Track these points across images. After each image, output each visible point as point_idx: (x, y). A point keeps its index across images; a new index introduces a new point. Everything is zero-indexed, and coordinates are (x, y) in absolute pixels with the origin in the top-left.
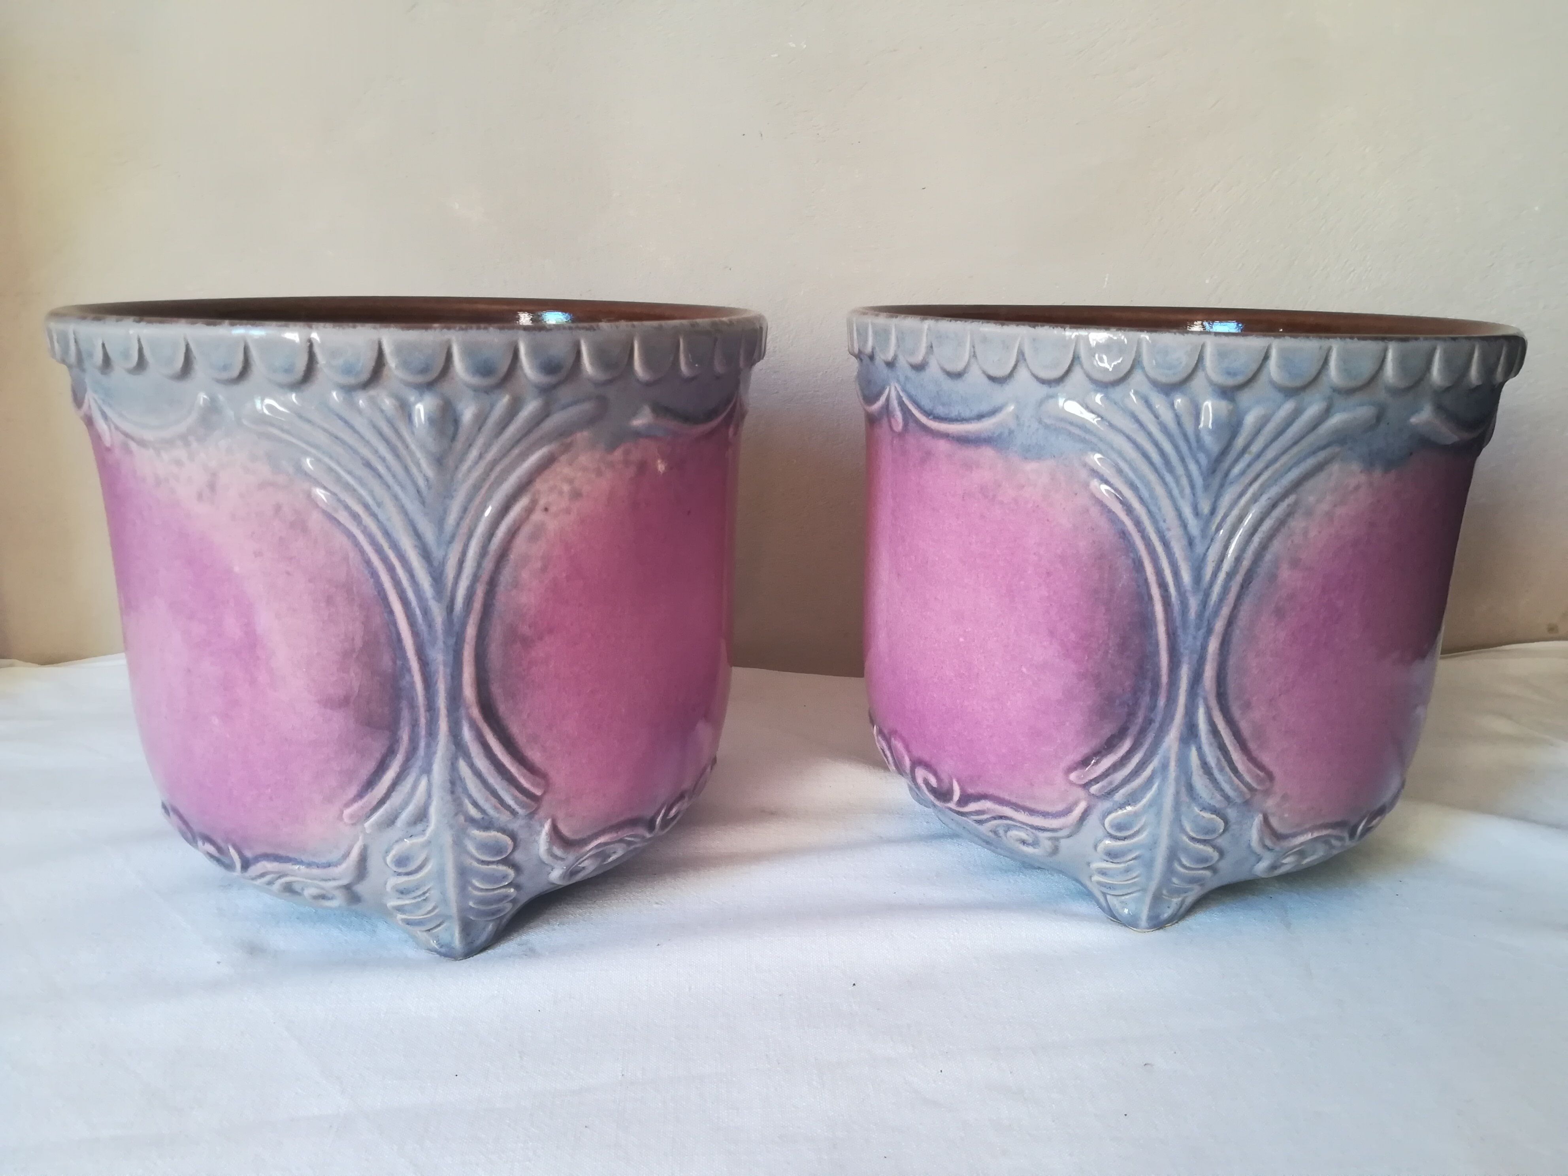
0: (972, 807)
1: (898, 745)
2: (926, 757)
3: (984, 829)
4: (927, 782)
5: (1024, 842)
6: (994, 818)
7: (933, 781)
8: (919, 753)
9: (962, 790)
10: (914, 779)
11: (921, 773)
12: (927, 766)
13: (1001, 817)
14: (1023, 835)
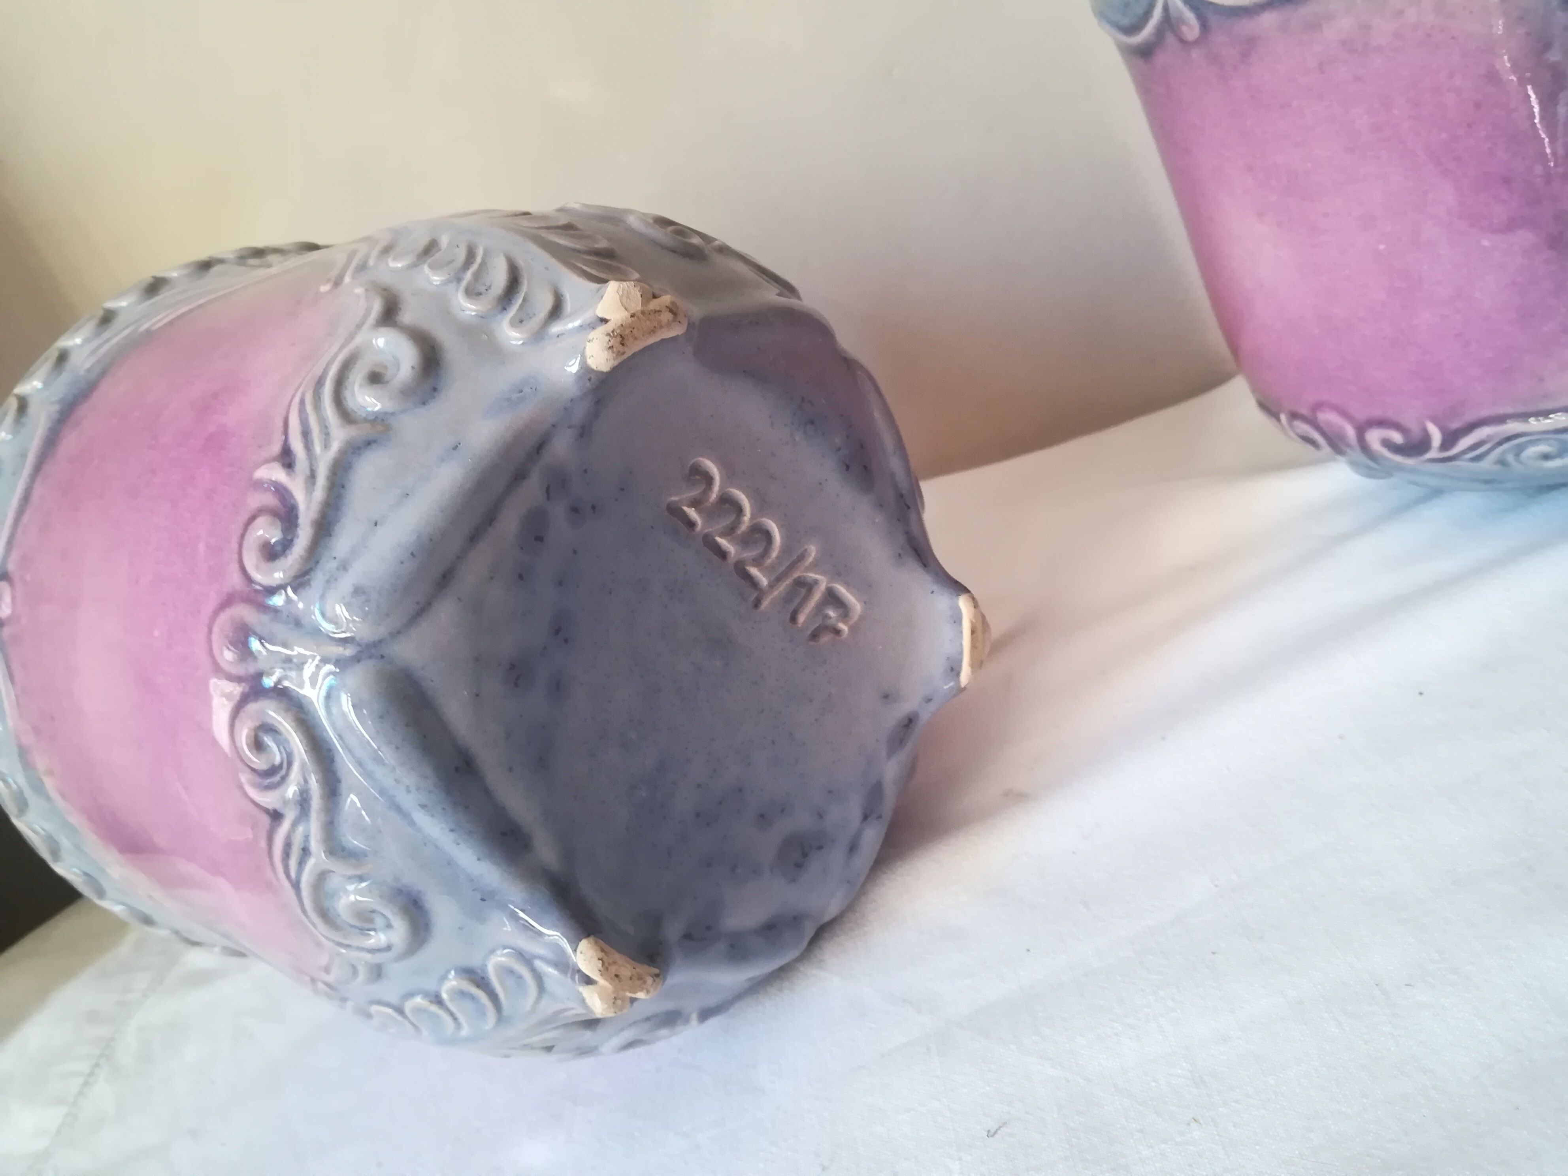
0: (1465, 443)
1: (1328, 417)
2: (1377, 413)
3: (1486, 464)
4: (1387, 444)
5: (1546, 457)
6: (1500, 443)
7: (1397, 437)
8: (1362, 414)
9: (1442, 429)
10: (1364, 447)
11: (1374, 437)
12: (1382, 423)
13: (1509, 439)
14: (1543, 448)
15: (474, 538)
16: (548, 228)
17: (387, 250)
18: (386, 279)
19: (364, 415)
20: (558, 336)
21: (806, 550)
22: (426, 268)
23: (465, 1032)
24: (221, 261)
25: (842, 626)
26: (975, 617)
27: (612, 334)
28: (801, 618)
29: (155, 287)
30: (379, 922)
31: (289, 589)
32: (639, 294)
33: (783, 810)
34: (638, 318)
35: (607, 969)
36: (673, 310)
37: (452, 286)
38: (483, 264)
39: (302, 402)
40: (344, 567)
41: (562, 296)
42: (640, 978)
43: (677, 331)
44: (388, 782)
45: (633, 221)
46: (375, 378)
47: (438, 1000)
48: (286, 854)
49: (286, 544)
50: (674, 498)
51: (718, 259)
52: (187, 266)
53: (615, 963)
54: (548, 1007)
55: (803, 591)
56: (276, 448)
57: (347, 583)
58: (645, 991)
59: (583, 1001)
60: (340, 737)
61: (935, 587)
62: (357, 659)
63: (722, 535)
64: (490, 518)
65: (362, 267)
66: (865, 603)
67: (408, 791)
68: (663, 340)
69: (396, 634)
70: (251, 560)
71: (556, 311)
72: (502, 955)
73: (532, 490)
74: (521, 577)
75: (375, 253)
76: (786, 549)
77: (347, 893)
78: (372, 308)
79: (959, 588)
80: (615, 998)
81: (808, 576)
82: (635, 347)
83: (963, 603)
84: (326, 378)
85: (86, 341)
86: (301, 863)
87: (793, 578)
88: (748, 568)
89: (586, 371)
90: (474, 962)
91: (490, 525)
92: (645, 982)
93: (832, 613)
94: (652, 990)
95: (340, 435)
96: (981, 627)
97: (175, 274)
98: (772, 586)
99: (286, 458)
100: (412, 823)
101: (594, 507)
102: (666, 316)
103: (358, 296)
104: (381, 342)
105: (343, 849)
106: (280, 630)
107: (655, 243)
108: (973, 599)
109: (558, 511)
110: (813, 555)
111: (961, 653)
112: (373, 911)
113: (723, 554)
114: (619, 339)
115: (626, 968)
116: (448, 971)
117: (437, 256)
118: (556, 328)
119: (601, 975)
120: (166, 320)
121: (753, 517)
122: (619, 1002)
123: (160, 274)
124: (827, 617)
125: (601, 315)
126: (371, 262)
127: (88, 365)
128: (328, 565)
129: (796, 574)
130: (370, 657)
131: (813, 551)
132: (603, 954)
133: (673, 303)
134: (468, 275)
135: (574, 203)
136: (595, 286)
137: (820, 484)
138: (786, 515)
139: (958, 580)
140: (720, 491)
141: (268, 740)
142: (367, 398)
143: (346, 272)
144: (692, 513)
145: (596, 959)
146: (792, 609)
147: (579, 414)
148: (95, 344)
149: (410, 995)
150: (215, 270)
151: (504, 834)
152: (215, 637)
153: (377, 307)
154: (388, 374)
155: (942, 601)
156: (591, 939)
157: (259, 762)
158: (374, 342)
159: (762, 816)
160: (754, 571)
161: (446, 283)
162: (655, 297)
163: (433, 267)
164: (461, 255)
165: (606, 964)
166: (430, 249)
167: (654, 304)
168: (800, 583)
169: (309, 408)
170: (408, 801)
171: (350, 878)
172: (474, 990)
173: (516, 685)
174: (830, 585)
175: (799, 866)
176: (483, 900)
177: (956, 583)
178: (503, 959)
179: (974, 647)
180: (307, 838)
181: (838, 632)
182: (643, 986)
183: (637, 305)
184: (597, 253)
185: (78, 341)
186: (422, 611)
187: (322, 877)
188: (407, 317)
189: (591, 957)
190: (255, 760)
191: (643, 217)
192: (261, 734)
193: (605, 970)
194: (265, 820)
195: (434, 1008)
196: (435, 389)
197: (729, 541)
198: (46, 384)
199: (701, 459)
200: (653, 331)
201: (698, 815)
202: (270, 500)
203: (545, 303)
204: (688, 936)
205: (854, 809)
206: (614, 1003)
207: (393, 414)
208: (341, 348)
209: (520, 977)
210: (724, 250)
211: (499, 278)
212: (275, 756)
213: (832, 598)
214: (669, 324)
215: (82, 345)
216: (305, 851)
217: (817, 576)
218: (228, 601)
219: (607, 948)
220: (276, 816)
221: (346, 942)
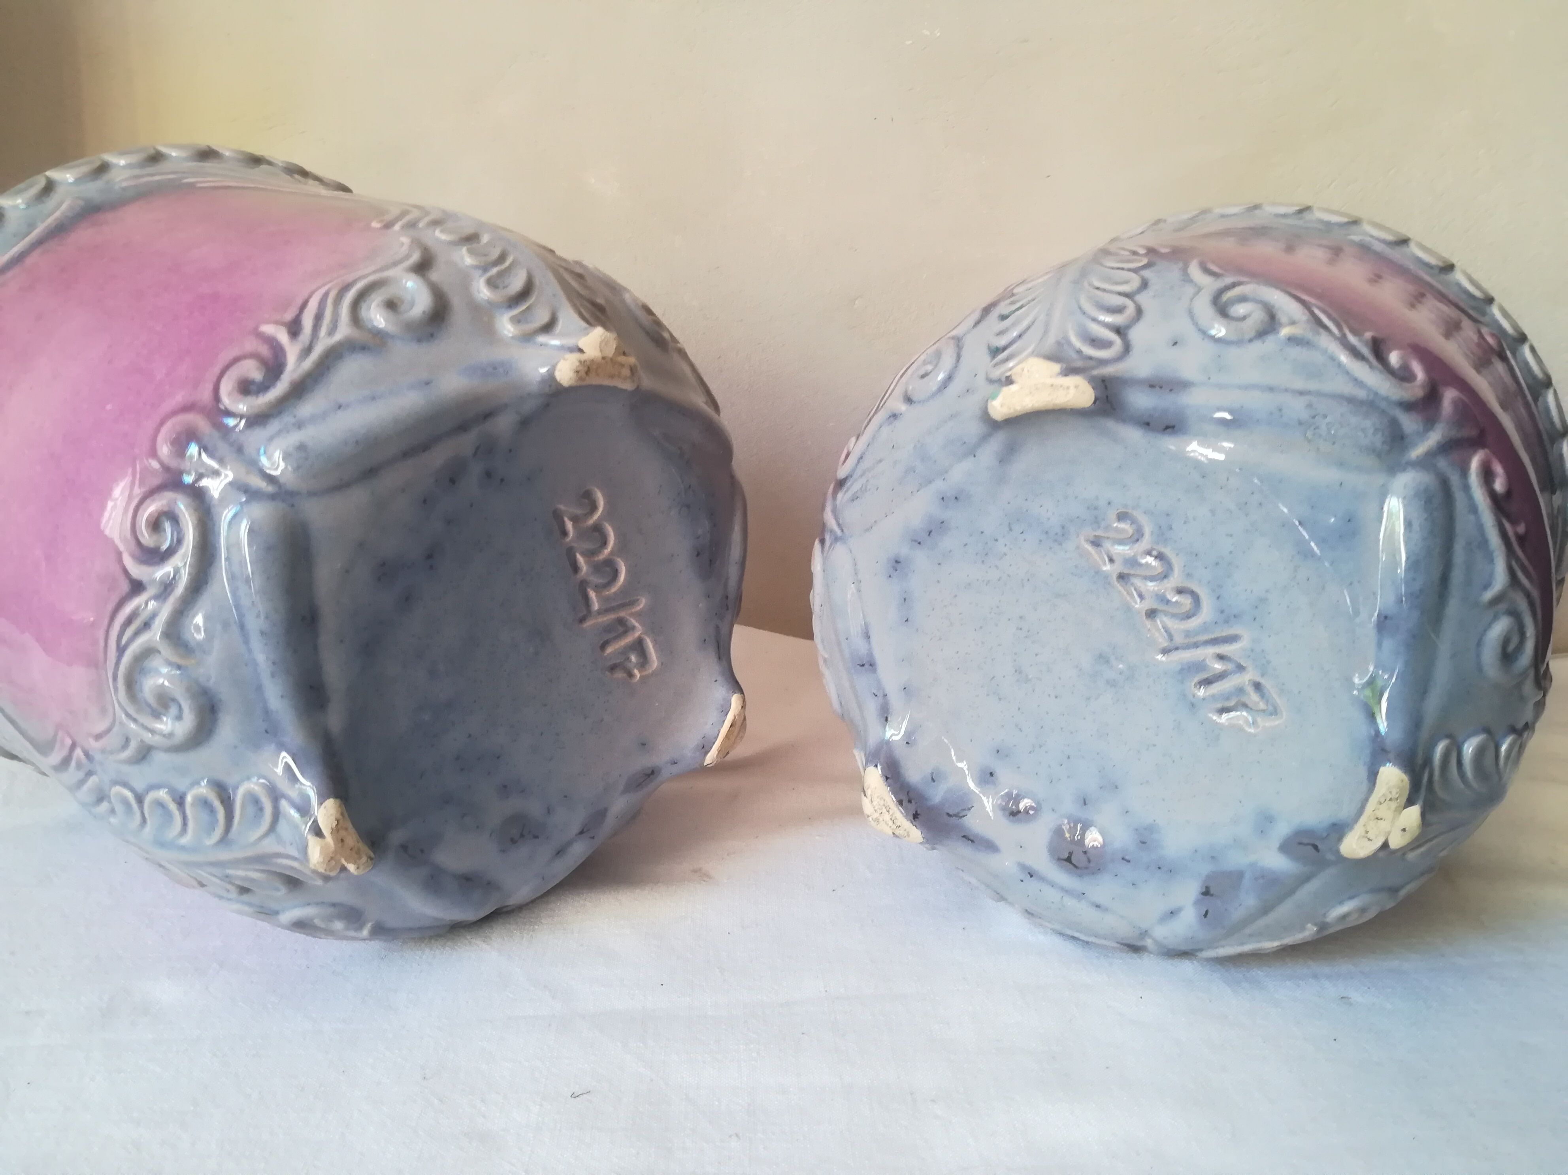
15: (406, 454)
16: (566, 269)
17: (436, 223)
18: (429, 242)
19: (370, 327)
20: (541, 345)
21: (638, 600)
22: (464, 250)
23: (185, 841)
24: (270, 163)
25: (637, 673)
26: (739, 715)
27: (582, 363)
28: (609, 650)
29: (207, 154)
30: (173, 710)
31: (243, 422)
32: (615, 346)
33: (523, 791)
34: (606, 362)
35: (338, 832)
36: (633, 370)
37: (477, 273)
38: (509, 269)
39: (326, 295)
40: (299, 425)
41: (557, 319)
42: (358, 852)
43: (628, 386)
44: (245, 602)
45: (627, 296)
46: (391, 305)
47: (180, 802)
48: (129, 621)
49: (264, 387)
50: (562, 507)
51: (676, 356)
52: (243, 153)
53: (346, 829)
54: (269, 846)
55: (621, 629)
56: (289, 316)
57: (294, 438)
58: (356, 866)
59: (306, 847)
60: (228, 549)
61: (720, 678)
62: (273, 497)
63: (582, 554)
64: (425, 447)
65: (412, 225)
66: (662, 664)
67: (258, 616)
68: (615, 388)
69: (312, 494)
70: (227, 387)
71: (548, 327)
72: (257, 784)
73: (466, 443)
74: (425, 501)
75: (427, 220)
76: (624, 591)
77: (159, 674)
78: (411, 256)
79: (737, 687)
80: (332, 858)
81: (631, 621)
82: (594, 380)
83: (735, 700)
84: (352, 287)
85: (129, 166)
86: (137, 634)
87: (618, 616)
88: (589, 590)
89: (550, 378)
90: (230, 781)
91: (424, 451)
92: (360, 858)
93: (633, 658)
94: (362, 867)
95: (344, 330)
96: (739, 727)
97: (227, 154)
98: (600, 613)
99: (294, 328)
100: (246, 641)
101: (502, 480)
102: (626, 372)
103: (403, 244)
104: (410, 284)
105: (179, 638)
106: (223, 448)
107: (636, 320)
108: (744, 701)
109: (476, 469)
110: (641, 606)
111: (716, 738)
112: (173, 700)
113: (576, 568)
114: (586, 369)
115: (352, 839)
116: (203, 779)
117: (475, 245)
118: (542, 339)
119: (331, 833)
120: (212, 184)
121: (611, 553)
122: (333, 863)
123: (215, 147)
124: (628, 659)
125: (581, 345)
126: (421, 225)
127: (124, 184)
128: (288, 418)
129: (622, 614)
130: (283, 501)
131: (643, 603)
132: (341, 817)
133: (635, 365)
134: (495, 271)
135: (590, 265)
136: (583, 324)
137: (672, 556)
138: (636, 566)
139: (739, 681)
140: (596, 520)
141: (167, 526)
142: (378, 316)
143: (397, 222)
144: (569, 525)
145: (333, 818)
146: (606, 639)
147: (528, 407)
148: (137, 172)
149: (158, 787)
150: (264, 167)
151: (311, 687)
152: (164, 430)
153: (416, 257)
154: (403, 308)
155: (719, 691)
156: (338, 800)
157: (147, 538)
158: (404, 281)
159: (505, 787)
160: (592, 594)
161: (476, 267)
162: (624, 354)
163: (471, 252)
164: (495, 254)
165: (339, 826)
166: (470, 239)
167: (622, 359)
168: (621, 622)
169: (330, 301)
170: (255, 623)
171: (170, 664)
172: (217, 804)
173: (379, 579)
174: (642, 636)
175: (513, 841)
176: (267, 732)
177: (737, 682)
178: (256, 788)
179: (727, 737)
180: (154, 616)
181: (631, 675)
182: (358, 861)
183: (610, 351)
184: (594, 304)
185: (122, 162)
186: (341, 487)
187: (148, 652)
188: (435, 275)
189: (331, 815)
190: (146, 535)
191: (635, 299)
192: (164, 518)
193: (336, 831)
194: (125, 587)
195: (173, 807)
196: (432, 335)
197: (586, 562)
198: (78, 181)
199: (596, 489)
200: (612, 376)
201: (458, 758)
202: (264, 350)
203: (542, 317)
204: (404, 847)
205: (576, 819)
206: (329, 861)
207: (392, 337)
208: (374, 272)
209: (261, 809)
210: (682, 353)
211: (517, 283)
212: (166, 539)
213: (639, 646)
214: (625, 379)
215: (124, 167)
216: (147, 625)
217: (637, 624)
218: (187, 408)
219: (346, 814)
220: (137, 587)
221: (134, 715)
